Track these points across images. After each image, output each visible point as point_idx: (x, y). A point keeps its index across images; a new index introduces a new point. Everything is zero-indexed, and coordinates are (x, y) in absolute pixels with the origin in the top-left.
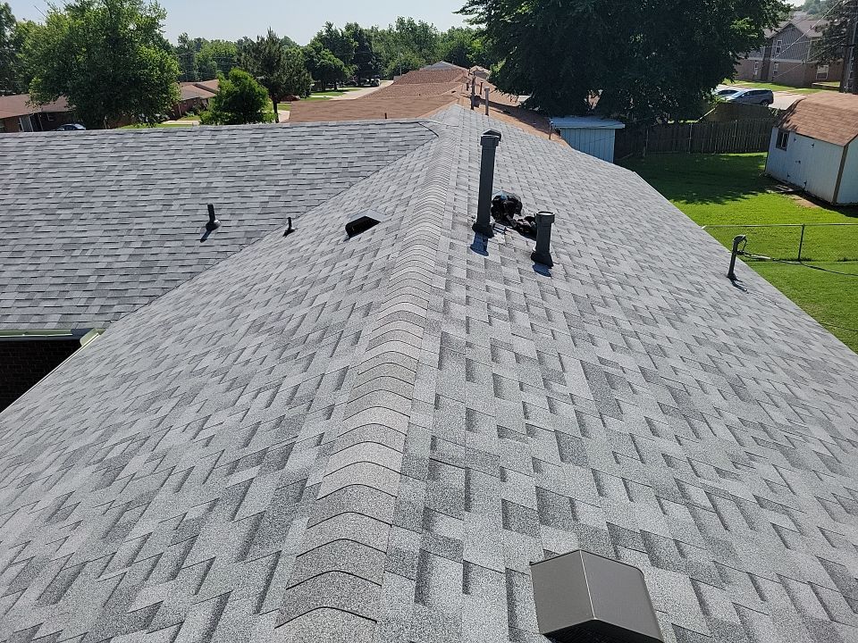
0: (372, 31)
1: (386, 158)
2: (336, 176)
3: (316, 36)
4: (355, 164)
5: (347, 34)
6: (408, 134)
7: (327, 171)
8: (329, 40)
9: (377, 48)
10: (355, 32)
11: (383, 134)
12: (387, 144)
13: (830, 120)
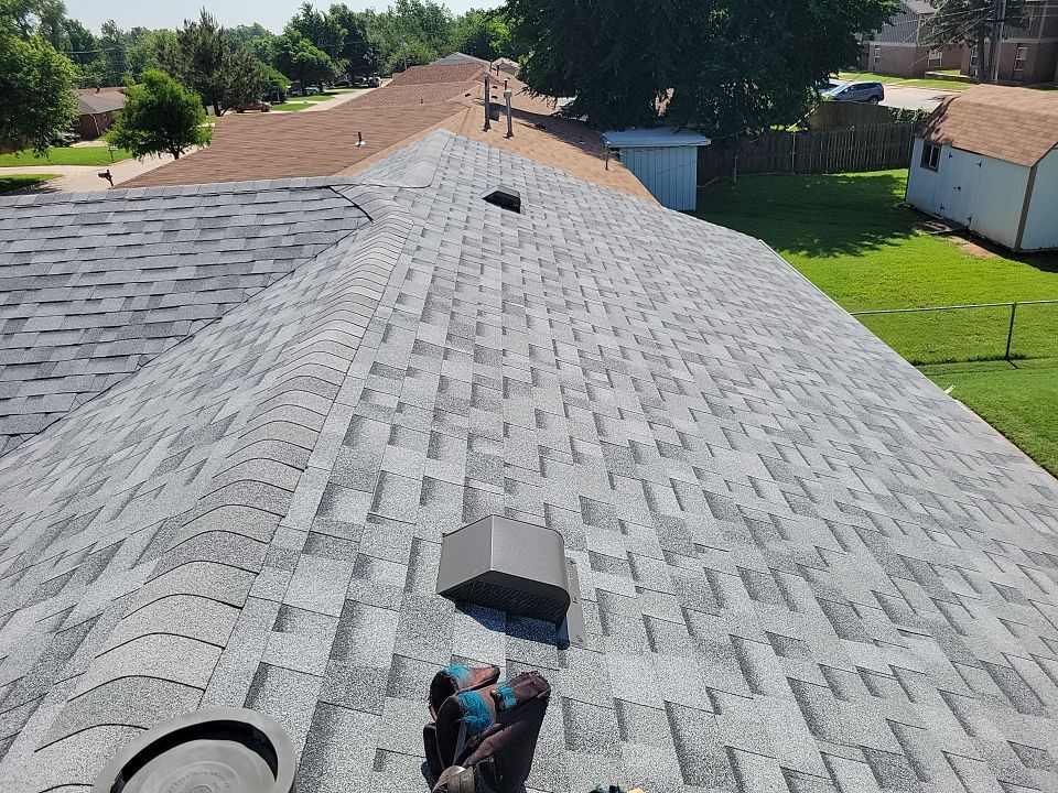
0: (367, 15)
1: (244, 282)
2: (111, 336)
3: (291, 22)
4: (165, 301)
5: (333, 17)
6: (306, 218)
7: (93, 322)
8: (309, 27)
9: (373, 36)
10: (344, 17)
11: (246, 216)
12: (254, 244)
13: (1001, 127)
